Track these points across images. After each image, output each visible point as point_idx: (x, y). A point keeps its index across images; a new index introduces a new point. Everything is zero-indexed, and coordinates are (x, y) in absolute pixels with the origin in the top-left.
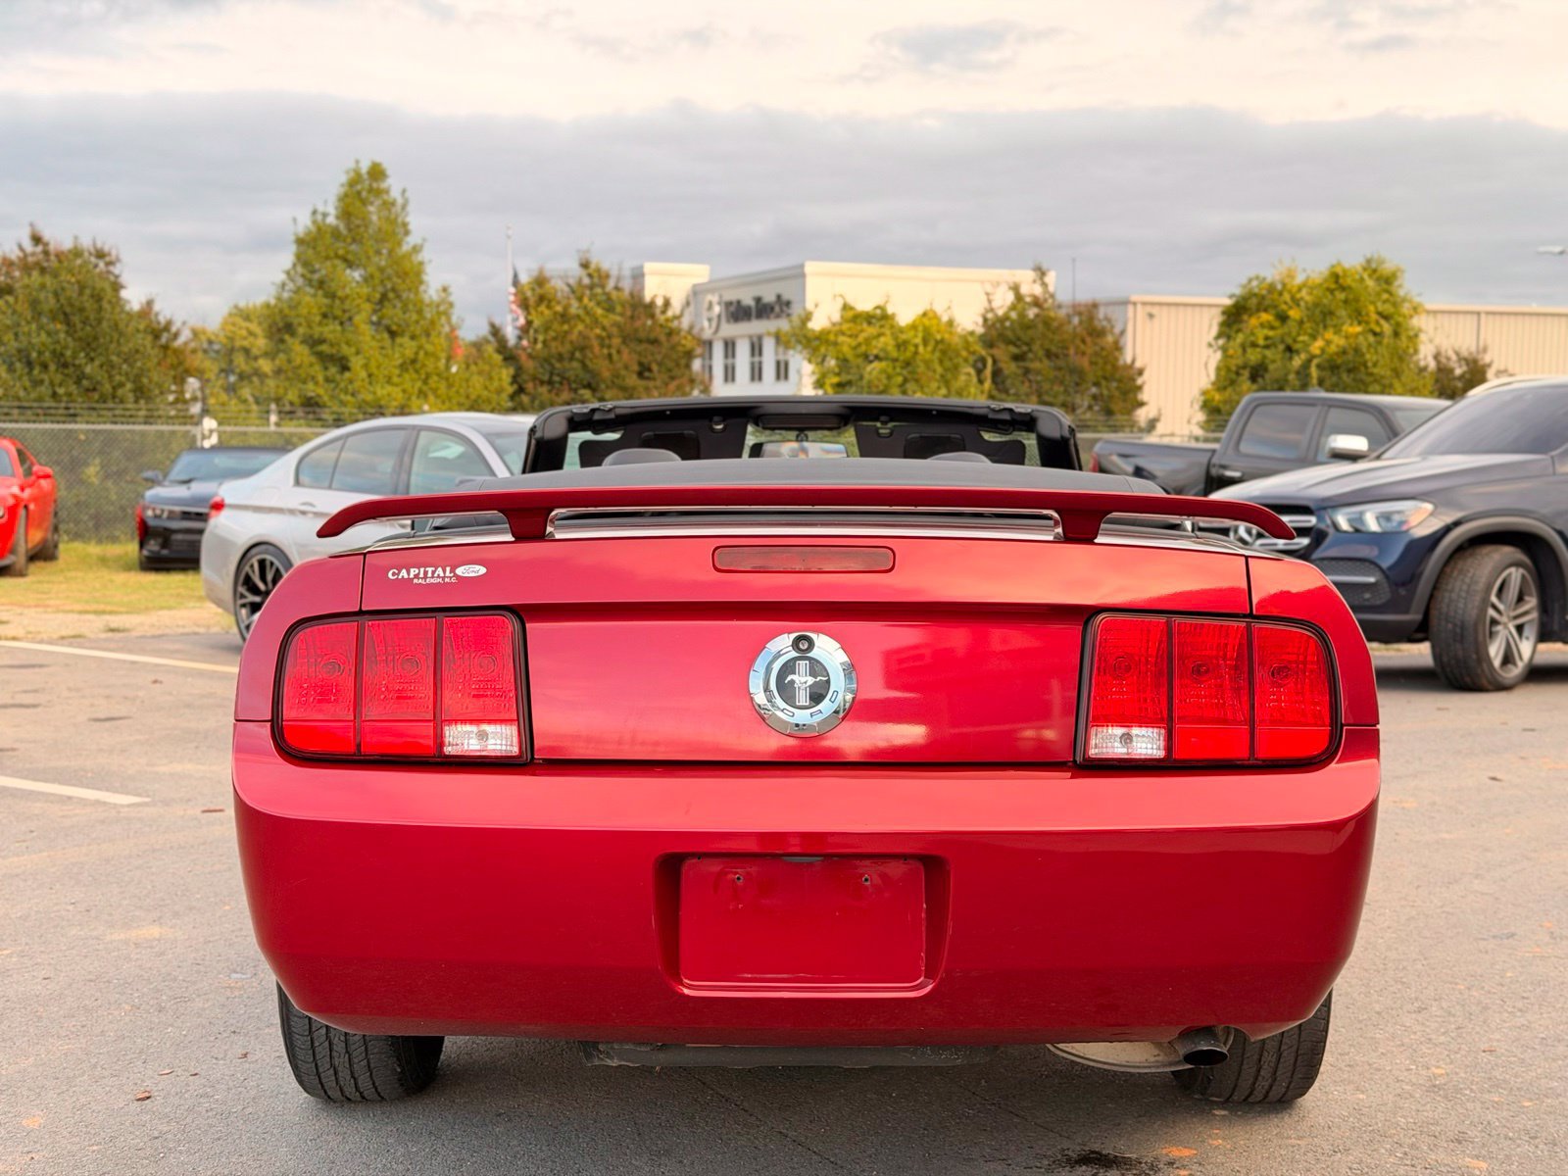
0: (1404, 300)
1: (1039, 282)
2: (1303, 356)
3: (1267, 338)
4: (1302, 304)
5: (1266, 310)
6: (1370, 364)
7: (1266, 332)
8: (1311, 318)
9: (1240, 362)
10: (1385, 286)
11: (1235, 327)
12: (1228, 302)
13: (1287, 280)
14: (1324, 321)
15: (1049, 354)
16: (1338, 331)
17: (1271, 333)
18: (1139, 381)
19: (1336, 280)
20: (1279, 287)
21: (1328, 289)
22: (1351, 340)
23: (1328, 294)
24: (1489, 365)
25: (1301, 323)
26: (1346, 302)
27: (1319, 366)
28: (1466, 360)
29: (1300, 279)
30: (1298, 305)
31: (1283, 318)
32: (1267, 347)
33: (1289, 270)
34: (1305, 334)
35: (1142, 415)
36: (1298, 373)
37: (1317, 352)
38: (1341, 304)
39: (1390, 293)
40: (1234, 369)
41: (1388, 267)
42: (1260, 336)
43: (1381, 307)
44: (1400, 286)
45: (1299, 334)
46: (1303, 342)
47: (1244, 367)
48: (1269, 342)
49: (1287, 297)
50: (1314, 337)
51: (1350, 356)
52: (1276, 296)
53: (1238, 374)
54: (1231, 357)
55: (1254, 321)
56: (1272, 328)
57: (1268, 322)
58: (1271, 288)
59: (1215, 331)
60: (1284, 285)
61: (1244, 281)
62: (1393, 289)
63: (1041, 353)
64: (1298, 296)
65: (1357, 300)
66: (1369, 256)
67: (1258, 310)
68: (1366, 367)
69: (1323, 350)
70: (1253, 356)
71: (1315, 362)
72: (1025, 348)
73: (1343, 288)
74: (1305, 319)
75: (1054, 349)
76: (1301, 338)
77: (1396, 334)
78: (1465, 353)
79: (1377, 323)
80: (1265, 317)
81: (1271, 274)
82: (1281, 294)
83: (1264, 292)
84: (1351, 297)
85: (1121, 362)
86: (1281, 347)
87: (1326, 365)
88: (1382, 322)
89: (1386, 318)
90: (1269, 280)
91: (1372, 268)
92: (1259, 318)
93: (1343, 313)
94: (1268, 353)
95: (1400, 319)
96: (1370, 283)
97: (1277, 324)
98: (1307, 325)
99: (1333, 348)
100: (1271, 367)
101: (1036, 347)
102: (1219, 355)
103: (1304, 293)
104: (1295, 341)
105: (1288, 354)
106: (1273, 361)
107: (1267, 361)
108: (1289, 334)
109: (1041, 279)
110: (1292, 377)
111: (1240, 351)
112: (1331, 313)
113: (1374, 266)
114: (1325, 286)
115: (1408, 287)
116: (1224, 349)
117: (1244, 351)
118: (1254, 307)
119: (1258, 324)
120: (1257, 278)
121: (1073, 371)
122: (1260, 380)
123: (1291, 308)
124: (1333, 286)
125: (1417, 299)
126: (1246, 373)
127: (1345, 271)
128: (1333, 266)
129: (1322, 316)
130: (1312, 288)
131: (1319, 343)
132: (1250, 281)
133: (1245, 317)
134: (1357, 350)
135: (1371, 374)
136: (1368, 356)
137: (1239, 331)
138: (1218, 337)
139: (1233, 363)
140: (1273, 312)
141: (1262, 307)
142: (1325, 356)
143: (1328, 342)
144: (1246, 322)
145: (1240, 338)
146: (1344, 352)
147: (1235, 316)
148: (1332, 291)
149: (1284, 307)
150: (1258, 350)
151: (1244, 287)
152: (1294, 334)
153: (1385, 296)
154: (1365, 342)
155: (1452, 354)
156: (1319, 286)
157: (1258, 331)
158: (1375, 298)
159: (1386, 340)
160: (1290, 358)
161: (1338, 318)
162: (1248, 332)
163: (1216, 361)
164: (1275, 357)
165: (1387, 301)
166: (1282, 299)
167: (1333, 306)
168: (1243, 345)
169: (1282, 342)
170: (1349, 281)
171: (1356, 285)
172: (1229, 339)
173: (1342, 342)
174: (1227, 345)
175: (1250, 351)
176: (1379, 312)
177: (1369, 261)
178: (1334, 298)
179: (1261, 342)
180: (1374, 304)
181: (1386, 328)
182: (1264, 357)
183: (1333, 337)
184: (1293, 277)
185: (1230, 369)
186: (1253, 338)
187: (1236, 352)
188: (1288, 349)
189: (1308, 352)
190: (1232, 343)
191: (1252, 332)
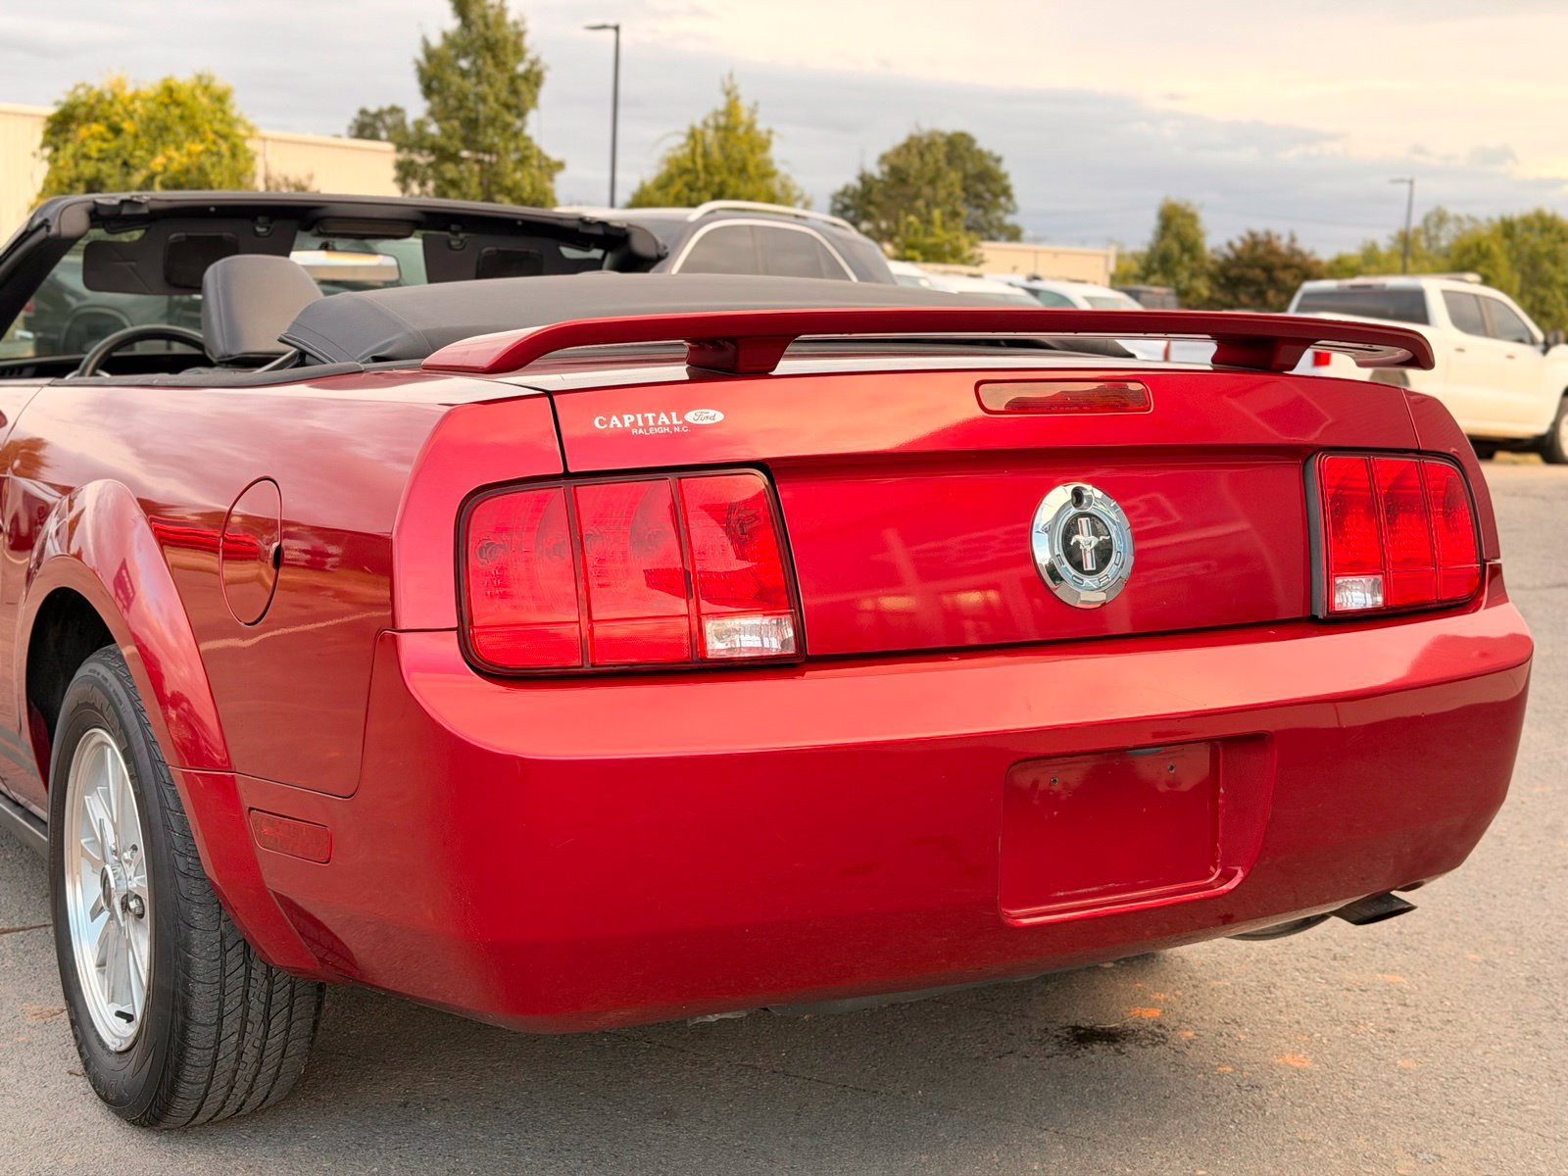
0: (238, 121)
2: (144, 172)
3: (100, 151)
4: (136, 117)
5: (96, 120)
6: (215, 184)
7: (99, 144)
8: (146, 131)
9: (73, 174)
10: (217, 106)
11: (62, 137)
12: (51, 110)
13: (117, 90)
14: (161, 136)
16: (178, 148)
17: (105, 146)
19: (170, 95)
20: (108, 96)
21: (162, 103)
22: (194, 159)
23: (162, 108)
25: (136, 136)
26: (182, 118)
27: (163, 185)
28: (296, 187)
29: (129, 91)
30: (132, 118)
31: (117, 131)
32: (101, 160)
33: (119, 80)
34: (142, 148)
37: (160, 169)
38: (177, 120)
39: (224, 112)
40: (65, 180)
41: (219, 84)
42: (93, 148)
43: (217, 126)
44: (232, 106)
45: (134, 149)
46: (141, 157)
47: (78, 180)
48: (103, 155)
49: (118, 108)
50: (152, 153)
51: (194, 172)
52: (106, 106)
53: (70, 184)
54: (62, 168)
55: (83, 132)
56: (104, 140)
57: (101, 134)
58: (100, 98)
59: (39, 138)
60: (115, 96)
61: (70, 88)
62: (227, 107)
64: (131, 108)
65: (193, 116)
66: (199, 72)
67: (87, 119)
69: (166, 169)
70: (88, 169)
71: (158, 179)
73: (178, 104)
74: (140, 133)
76: (138, 153)
77: (234, 155)
78: (292, 179)
79: (214, 143)
80: (98, 128)
81: (100, 83)
82: (111, 104)
83: (92, 101)
84: (187, 113)
86: (119, 162)
87: (169, 183)
88: (220, 141)
89: (225, 137)
90: (97, 88)
91: (204, 85)
92: (89, 129)
93: (181, 129)
94: (105, 167)
95: (238, 141)
96: (204, 101)
97: (109, 136)
98: (143, 140)
99: (175, 167)
100: (109, 182)
102: (45, 167)
103: (138, 104)
104: (131, 155)
105: (125, 170)
106: (110, 176)
107: (103, 176)
108: (124, 147)
111: (71, 163)
112: (167, 129)
113: (205, 82)
114: (160, 99)
115: (240, 106)
116: (52, 160)
117: (76, 165)
118: (82, 117)
119: (89, 135)
120: (83, 85)
123: (123, 120)
124: (167, 100)
125: (251, 121)
126: (81, 185)
127: (178, 87)
128: (166, 80)
129: (158, 132)
130: (145, 101)
131: (160, 160)
132: (77, 87)
133: (73, 126)
134: (201, 170)
136: (212, 177)
137: (66, 141)
138: (43, 146)
139: (67, 175)
140: (105, 122)
141: (91, 117)
142: (168, 174)
143: (170, 159)
144: (75, 131)
145: (70, 148)
146: (187, 171)
147: (61, 125)
148: (166, 106)
149: (116, 119)
150: (92, 163)
151: (71, 93)
152: (130, 147)
153: (219, 115)
154: (207, 162)
155: (280, 180)
156: (153, 99)
157: (89, 142)
158: (210, 116)
159: (227, 161)
160: (128, 174)
161: (177, 134)
162: (78, 142)
163: (42, 169)
164: (112, 171)
165: (222, 121)
166: (113, 110)
167: (169, 122)
168: (74, 156)
169: (118, 155)
170: (183, 96)
171: (190, 102)
172: (56, 149)
173: (185, 160)
174: (54, 156)
175: (83, 163)
176: (216, 133)
177: (200, 78)
178: (169, 113)
179: (94, 154)
180: (210, 122)
181: (224, 147)
182: (99, 171)
183: (174, 154)
184: (123, 88)
185: (60, 183)
186: (85, 150)
187: (67, 164)
188: (125, 164)
189: (147, 168)
190: (61, 154)
191: (83, 144)
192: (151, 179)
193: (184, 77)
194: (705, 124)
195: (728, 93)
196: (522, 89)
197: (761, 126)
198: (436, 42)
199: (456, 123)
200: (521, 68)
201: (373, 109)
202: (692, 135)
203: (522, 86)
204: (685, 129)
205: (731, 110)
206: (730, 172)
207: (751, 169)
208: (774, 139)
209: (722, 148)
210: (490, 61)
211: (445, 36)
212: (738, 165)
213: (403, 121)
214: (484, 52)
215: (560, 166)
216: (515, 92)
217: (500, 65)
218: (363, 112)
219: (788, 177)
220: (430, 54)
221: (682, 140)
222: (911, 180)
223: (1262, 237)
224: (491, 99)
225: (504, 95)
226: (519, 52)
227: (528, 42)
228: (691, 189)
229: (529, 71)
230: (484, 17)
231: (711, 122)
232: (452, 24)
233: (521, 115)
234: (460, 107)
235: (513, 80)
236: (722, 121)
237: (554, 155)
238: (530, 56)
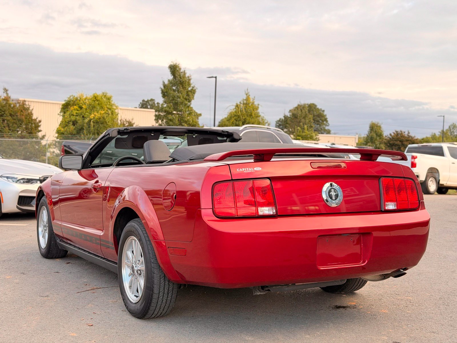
0: (113, 105)
1: (5, 93)
2: (88, 119)
4: (86, 104)
5: (75, 105)
6: (107, 122)
7: (76, 111)
8: (89, 108)
9: (69, 120)
10: (108, 101)
11: (66, 110)
12: (64, 102)
13: (81, 97)
14: (93, 109)
15: (11, 115)
16: (97, 112)
17: (78, 112)
18: (40, 124)
19: (95, 98)
20: (79, 99)
21: (93, 100)
22: (102, 115)
23: (93, 101)
24: (134, 124)
25: (86, 109)
26: (98, 104)
27: (93, 122)
28: (128, 122)
29: (84, 97)
30: (85, 104)
31: (81, 108)
32: (77, 116)
33: (82, 94)
34: (87, 113)
35: (40, 134)
36: (87, 123)
37: (92, 118)
38: (97, 105)
39: (110, 102)
40: (67, 121)
41: (109, 95)
42: (74, 113)
43: (108, 106)
44: (112, 101)
45: (86, 113)
46: (87, 115)
47: (70, 121)
48: (77, 114)
49: (82, 102)
50: (90, 114)
51: (102, 119)
52: (78, 101)
53: (68, 123)
54: (66, 118)
55: (72, 108)
56: (78, 110)
57: (77, 109)
58: (77, 99)
60: (80, 98)
61: (69, 97)
62: (110, 101)
63: (8, 114)
64: (85, 102)
65: (101, 104)
66: (103, 92)
67: (73, 105)
68: (106, 123)
69: (94, 118)
70: (73, 118)
71: (92, 121)
72: (3, 113)
73: (98, 101)
74: (87, 108)
75: (13, 113)
76: (87, 114)
77: (112, 114)
78: (128, 120)
79: (107, 111)
80: (75, 107)
81: (77, 95)
82: (80, 101)
83: (75, 100)
84: (100, 103)
85: (33, 118)
86: (82, 116)
87: (95, 122)
88: (109, 110)
89: (110, 109)
90: (76, 97)
91: (105, 95)
92: (73, 107)
93: (98, 107)
94: (78, 118)
95: (113, 110)
96: (105, 99)
97: (79, 109)
98: (88, 110)
99: (96, 117)
100: (79, 122)
101: (6, 113)
102: (61, 117)
103: (87, 101)
104: (85, 114)
105: (83, 118)
106: (79, 120)
107: (77, 120)
108: (83, 112)
109: (6, 92)
110: (85, 125)
111: (69, 117)
112: (95, 107)
113: (105, 94)
114: (92, 99)
115: (114, 101)
116: (63, 116)
117: (70, 117)
118: (72, 104)
119: (74, 109)
120: (72, 96)
121: (19, 120)
122: (76, 125)
123: (83, 105)
124: (95, 100)
125: (117, 105)
126: (71, 123)
127: (97, 96)
128: (94, 94)
129: (92, 108)
130: (89, 100)
131: (93, 115)
132: (70, 96)
133: (69, 107)
134: (103, 118)
135: (108, 125)
136: (106, 120)
137: (67, 111)
138: (60, 112)
139: (67, 120)
140: (78, 106)
141: (74, 104)
142: (95, 119)
143: (95, 115)
144: (70, 108)
145: (68, 113)
146: (100, 118)
147: (66, 107)
148: (94, 101)
149: (81, 105)
150: (74, 116)
151: (69, 98)
152: (84, 112)
153: (109, 103)
154: (105, 115)
155: (124, 120)
156: (91, 99)
157: (73, 111)
158: (106, 104)
159: (110, 115)
160: (84, 119)
161: (97, 108)
162: (70, 111)
163: (60, 119)
164: (79, 119)
165: (109, 105)
166: (80, 102)
167: (95, 105)
168: (69, 114)
169: (81, 115)
170: (99, 98)
171: (101, 100)
172: (65, 113)
173: (99, 115)
174: (64, 114)
175: (72, 117)
176: (108, 108)
177: (103, 93)
178: (95, 103)
179: (75, 114)
180: (106, 105)
181: (110, 112)
182: (76, 118)
183: (97, 114)
184: (83, 96)
185: (66, 122)
186: (72, 113)
187: (67, 117)
188: (83, 117)
189: (89, 118)
190: (66, 114)
191: (72, 111)
192: (90, 121)
193: (99, 93)
194: (240, 103)
195: (247, 95)
196: (190, 94)
197: (256, 103)
198: (166, 82)
199: (172, 104)
200: (190, 89)
201: (146, 100)
202: (237, 106)
203: (190, 93)
204: (235, 104)
205: (248, 99)
206: (248, 116)
207: (253, 115)
208: (259, 106)
209: (245, 109)
210: (181, 87)
211: (169, 80)
212: (250, 114)
213: (154, 103)
214: (180, 85)
215: (200, 115)
216: (188, 95)
217: (184, 88)
218: (143, 101)
219: (263, 117)
220: (165, 86)
221: (234, 107)
222: (298, 117)
223: (399, 132)
224: (182, 97)
225: (185, 96)
226: (189, 84)
227: (192, 82)
228: (236, 121)
229: (192, 90)
230: (180, 75)
231: (242, 102)
232: (171, 77)
233: (190, 101)
234: (173, 100)
235: (187, 92)
236: (245, 102)
237: (199, 112)
238: (192, 85)
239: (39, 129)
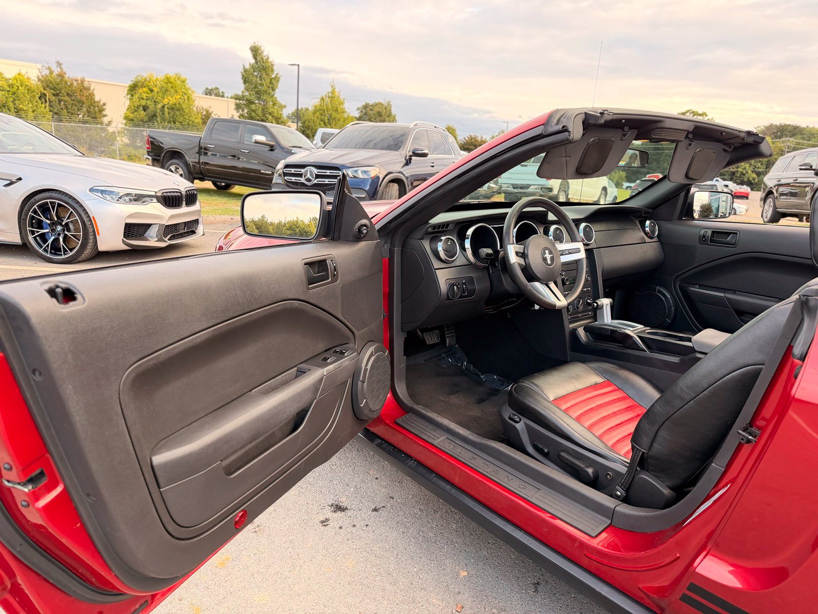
0: (189, 89)
1: (59, 67)
2: (161, 104)
3: (147, 97)
5: (145, 87)
6: (184, 109)
7: (146, 94)
8: (161, 91)
9: (138, 104)
10: (183, 84)
11: (134, 92)
12: (130, 83)
14: (165, 92)
15: (68, 95)
16: (172, 97)
17: (148, 95)
18: (104, 107)
19: (168, 80)
20: (148, 79)
21: (165, 82)
22: (177, 100)
24: (212, 112)
25: (158, 92)
26: (172, 87)
27: (167, 108)
28: (206, 110)
29: (154, 79)
30: (156, 87)
31: (152, 91)
32: (148, 100)
33: (151, 74)
34: (160, 97)
35: (105, 120)
36: (160, 109)
37: (166, 103)
38: (170, 88)
39: (185, 86)
40: (136, 106)
41: (183, 77)
42: (144, 96)
43: (183, 90)
44: (187, 84)
47: (140, 106)
49: (152, 83)
50: (164, 98)
51: (177, 105)
52: (148, 83)
53: (138, 108)
54: (135, 102)
55: (141, 90)
56: (148, 93)
57: (146, 91)
58: (146, 80)
59: (126, 92)
60: (150, 79)
61: (136, 76)
62: (185, 84)
63: (65, 94)
64: (156, 83)
65: (175, 87)
66: (176, 73)
67: (142, 87)
68: (183, 110)
69: (168, 104)
70: (143, 103)
71: (166, 106)
72: (58, 92)
73: (171, 83)
75: (70, 93)
76: (158, 98)
77: (188, 100)
78: (205, 108)
79: (182, 95)
80: (145, 89)
81: (145, 75)
82: (149, 82)
83: (143, 81)
84: (173, 86)
85: (96, 100)
86: (153, 100)
87: (170, 108)
89: (185, 94)
90: (144, 77)
93: (172, 91)
94: (149, 102)
95: (189, 95)
96: (179, 82)
97: (149, 92)
98: (160, 94)
99: (171, 103)
100: (150, 107)
101: (63, 92)
102: (128, 101)
103: (158, 82)
104: (156, 98)
105: (155, 103)
106: (150, 105)
107: (148, 105)
108: (154, 96)
109: (60, 66)
110: (158, 111)
111: (138, 100)
112: (168, 91)
113: (178, 76)
114: (164, 81)
115: (190, 84)
116: (131, 100)
117: (139, 101)
118: (140, 86)
119: (143, 92)
120: (140, 76)
121: (79, 102)
122: (147, 111)
123: (154, 87)
124: (167, 81)
125: (193, 89)
126: (141, 108)
127: (170, 77)
128: (166, 75)
130: (160, 81)
131: (166, 100)
132: (138, 76)
133: (137, 89)
134: (179, 104)
135: (184, 112)
136: (183, 106)
137: (135, 93)
138: (127, 94)
139: (136, 104)
140: (148, 88)
141: (143, 86)
142: (170, 105)
143: (170, 100)
145: (137, 96)
146: (175, 104)
147: (133, 88)
148: (167, 83)
149: (152, 87)
150: (144, 100)
151: (136, 78)
152: (156, 96)
153: (183, 87)
154: (181, 101)
155: (201, 108)
156: (163, 81)
157: (143, 94)
158: (181, 87)
159: (186, 101)
160: (156, 104)
161: (170, 92)
162: (139, 94)
163: (128, 103)
164: (151, 103)
165: (184, 89)
166: (150, 84)
167: (168, 88)
168: (138, 98)
169: (153, 99)
170: (172, 80)
171: (174, 82)
172: (132, 96)
173: (174, 101)
174: (132, 98)
175: (141, 100)
176: (182, 92)
177: (176, 75)
178: (168, 85)
179: (145, 98)
180: (181, 89)
181: (186, 97)
182: (147, 103)
183: (171, 99)
184: (153, 77)
185: (134, 106)
186: (142, 96)
187: (136, 100)
188: (155, 101)
189: (163, 103)
190: (134, 97)
191: (141, 93)
192: (163, 107)
193: (172, 74)
194: (326, 96)
195: (332, 87)
196: (273, 84)
197: (342, 97)
198: (247, 67)
199: (254, 92)
200: (273, 76)
201: (210, 88)
202: (322, 99)
203: (273, 81)
204: (320, 97)
205: (333, 92)
206: (333, 111)
207: (339, 110)
208: (345, 101)
209: (331, 104)
210: (264, 74)
211: (250, 64)
212: (336, 109)
213: (219, 92)
214: (262, 70)
215: (285, 106)
216: (271, 83)
217: (268, 75)
218: (207, 89)
219: (349, 113)
220: (245, 71)
221: (319, 100)
222: (383, 116)
223: (473, 137)
224: (265, 85)
225: (268, 84)
226: (273, 71)
227: (275, 68)
228: (322, 115)
229: (276, 77)
230: (262, 59)
231: (327, 95)
232: (253, 61)
233: (273, 90)
234: (255, 88)
235: (271, 79)
236: (330, 95)
237: (283, 104)
238: (275, 72)
239: (104, 113)
